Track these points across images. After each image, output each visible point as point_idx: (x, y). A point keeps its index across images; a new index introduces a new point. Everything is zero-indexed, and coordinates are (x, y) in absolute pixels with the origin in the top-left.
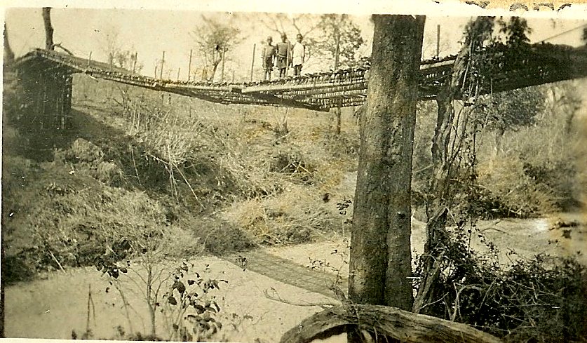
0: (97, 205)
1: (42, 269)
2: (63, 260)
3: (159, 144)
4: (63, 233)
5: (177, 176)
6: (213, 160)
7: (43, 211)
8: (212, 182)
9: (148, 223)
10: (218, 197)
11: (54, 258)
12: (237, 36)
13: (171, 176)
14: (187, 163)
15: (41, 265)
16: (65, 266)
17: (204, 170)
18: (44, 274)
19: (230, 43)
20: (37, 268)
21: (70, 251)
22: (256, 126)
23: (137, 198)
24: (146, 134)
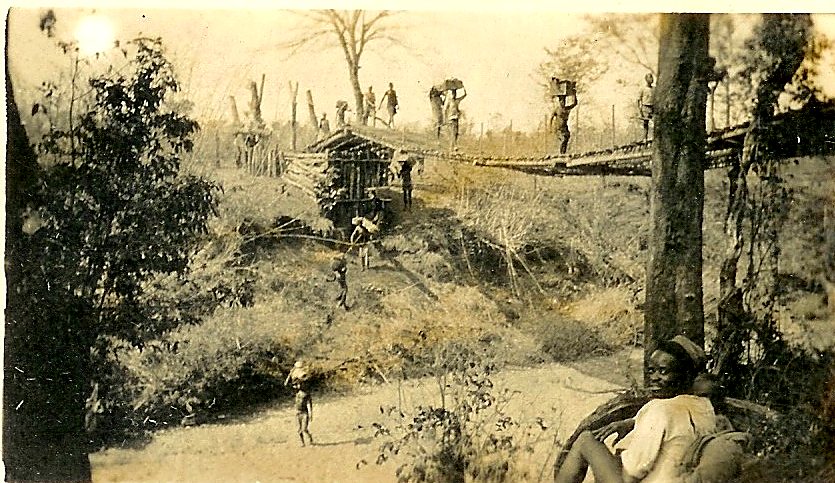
0: (423, 306)
1: (365, 382)
2: (388, 372)
3: (493, 226)
4: (387, 340)
5: (516, 264)
6: (561, 241)
7: (363, 316)
8: (561, 269)
9: (483, 325)
10: (570, 288)
11: (378, 370)
12: (593, 70)
13: (511, 265)
14: (529, 247)
15: (363, 378)
16: (391, 379)
17: (551, 254)
18: (369, 389)
19: (584, 80)
20: (361, 381)
21: (396, 361)
22: (618, 189)
23: (469, 295)
24: (477, 214)
